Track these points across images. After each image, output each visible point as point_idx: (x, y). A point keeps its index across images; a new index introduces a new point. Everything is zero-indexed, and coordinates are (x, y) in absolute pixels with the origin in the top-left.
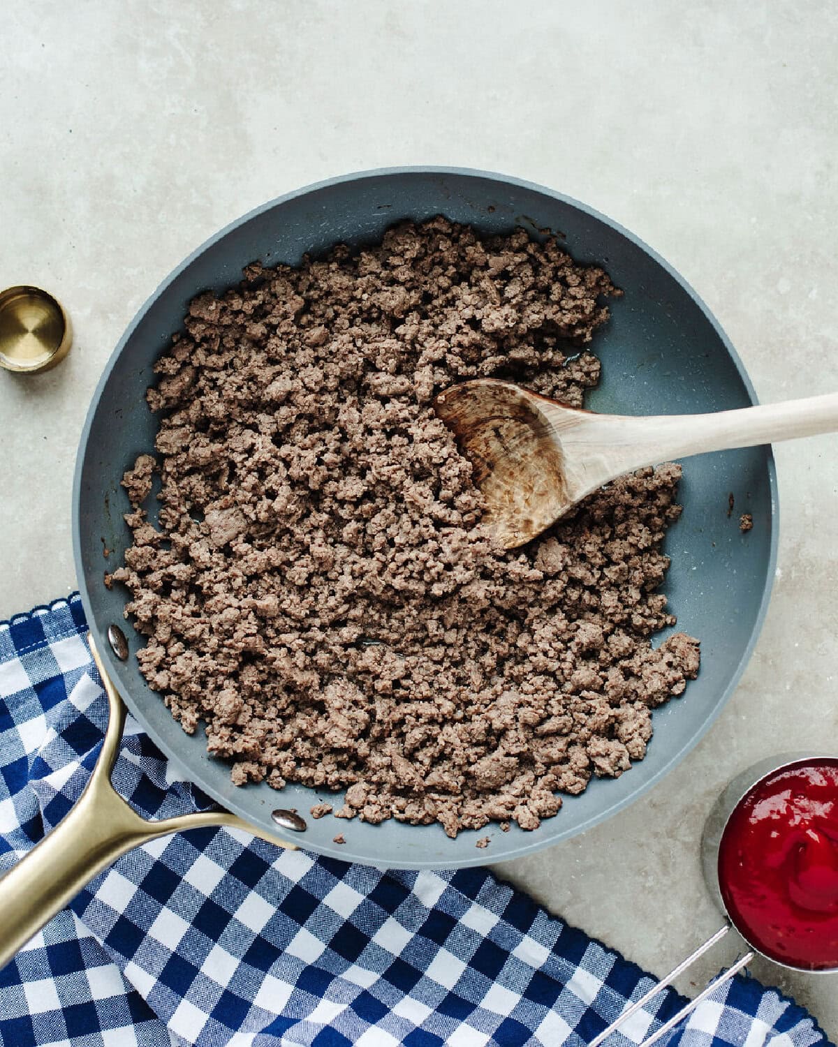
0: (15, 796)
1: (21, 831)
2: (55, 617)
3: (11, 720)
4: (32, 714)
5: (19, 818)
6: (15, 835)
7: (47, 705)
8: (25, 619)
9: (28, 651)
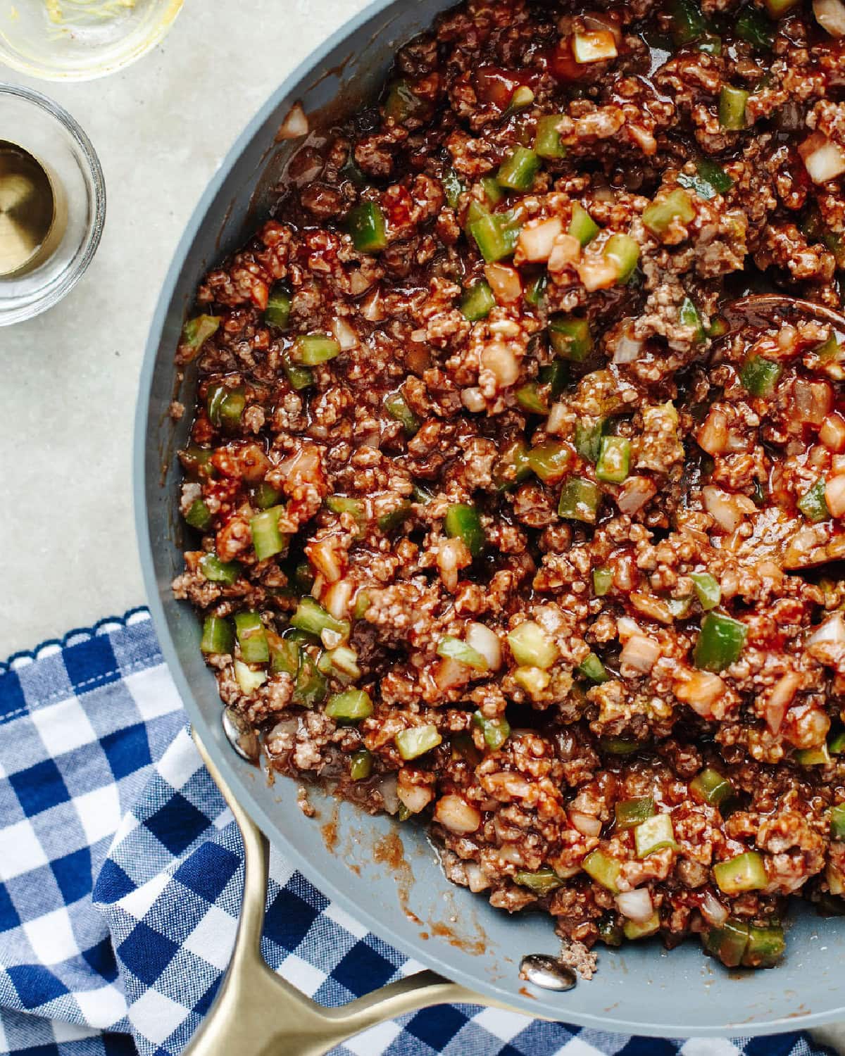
0: (74, 906)
1: (81, 961)
2: (131, 636)
3: (64, 789)
4: (98, 783)
5: (78, 941)
6: (72, 964)
7: (121, 769)
8: (85, 637)
9: (90, 687)
